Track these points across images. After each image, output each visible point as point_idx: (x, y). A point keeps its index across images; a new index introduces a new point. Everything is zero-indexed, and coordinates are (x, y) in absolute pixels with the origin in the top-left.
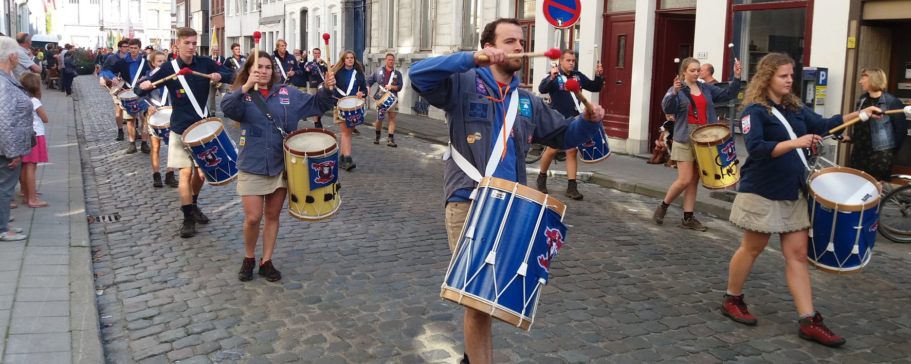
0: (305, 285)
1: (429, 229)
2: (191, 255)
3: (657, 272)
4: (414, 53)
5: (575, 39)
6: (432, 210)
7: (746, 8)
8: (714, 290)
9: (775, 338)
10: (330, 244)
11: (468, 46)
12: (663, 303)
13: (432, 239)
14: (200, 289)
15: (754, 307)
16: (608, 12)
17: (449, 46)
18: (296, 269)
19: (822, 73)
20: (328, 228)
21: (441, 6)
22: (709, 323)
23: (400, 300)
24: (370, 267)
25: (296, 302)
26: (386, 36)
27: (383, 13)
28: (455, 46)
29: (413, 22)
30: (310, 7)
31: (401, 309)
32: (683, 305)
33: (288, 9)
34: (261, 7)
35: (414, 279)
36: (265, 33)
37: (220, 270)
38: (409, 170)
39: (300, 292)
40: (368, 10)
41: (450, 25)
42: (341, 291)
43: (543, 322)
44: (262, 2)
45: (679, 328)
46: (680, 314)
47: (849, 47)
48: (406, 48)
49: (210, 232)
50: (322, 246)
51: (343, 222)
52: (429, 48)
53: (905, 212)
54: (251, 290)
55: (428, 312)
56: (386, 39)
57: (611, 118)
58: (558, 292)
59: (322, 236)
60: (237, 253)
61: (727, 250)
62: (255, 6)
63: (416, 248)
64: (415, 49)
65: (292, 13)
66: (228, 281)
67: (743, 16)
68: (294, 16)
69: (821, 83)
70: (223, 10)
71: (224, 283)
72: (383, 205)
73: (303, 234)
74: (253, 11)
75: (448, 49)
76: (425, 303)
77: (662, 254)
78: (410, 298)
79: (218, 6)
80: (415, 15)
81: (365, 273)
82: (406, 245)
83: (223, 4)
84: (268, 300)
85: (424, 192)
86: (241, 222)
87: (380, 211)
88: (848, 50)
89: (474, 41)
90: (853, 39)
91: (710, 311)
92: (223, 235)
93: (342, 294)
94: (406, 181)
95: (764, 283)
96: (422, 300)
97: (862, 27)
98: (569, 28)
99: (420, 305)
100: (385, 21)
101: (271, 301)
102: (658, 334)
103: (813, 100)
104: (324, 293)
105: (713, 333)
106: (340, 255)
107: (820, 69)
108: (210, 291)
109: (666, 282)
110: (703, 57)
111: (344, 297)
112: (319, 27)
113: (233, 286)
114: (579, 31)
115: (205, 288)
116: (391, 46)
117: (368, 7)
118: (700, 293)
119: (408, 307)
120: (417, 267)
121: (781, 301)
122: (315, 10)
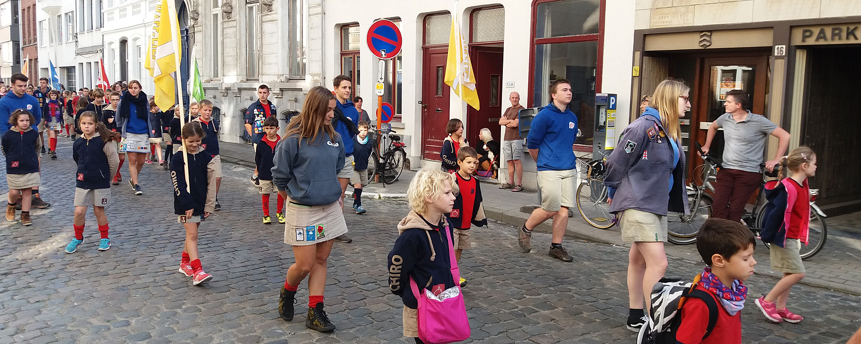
0: (133, 321)
1: (261, 257)
2: (7, 299)
3: (477, 283)
4: (240, 82)
5: (398, 69)
6: (264, 238)
7: (547, 41)
8: (527, 297)
9: (582, 337)
10: (157, 279)
11: (295, 75)
12: (484, 311)
13: (265, 267)
14: (17, 333)
15: (562, 310)
16: (427, 45)
17: (276, 75)
18: (122, 306)
19: (612, 98)
20: (155, 262)
21: (266, 36)
22: (524, 327)
23: (233, 330)
24: (201, 299)
25: (123, 339)
26: (210, 65)
27: (207, 43)
28: (283, 75)
29: (238, 52)
30: (129, 36)
31: (234, 339)
32: (502, 312)
33: (107, 39)
34: (77, 38)
35: (248, 308)
36: (82, 63)
37: (40, 312)
38: (239, 199)
39: (128, 329)
40: (191, 40)
41: (276, 55)
42: (171, 326)
43: (376, 340)
44: (78, 32)
45: (499, 333)
46: (499, 321)
47: (634, 75)
48: (231, 78)
49: (26, 272)
50: (150, 281)
51: (171, 255)
52: (256, 77)
53: (683, 218)
54: (75, 331)
55: (263, 340)
56: (210, 68)
57: (433, 143)
58: (390, 309)
59: (149, 270)
60: (58, 292)
61: (536, 259)
62: (71, 37)
63: (248, 277)
64: (240, 78)
65: (111, 43)
66: (49, 323)
67: (544, 49)
68: (113, 46)
69: (611, 107)
70: (35, 40)
71: (44, 325)
72: (213, 236)
73: (129, 270)
74: (69, 41)
75: (275, 78)
76: (260, 331)
77: (482, 266)
78: (243, 328)
79: (29, 36)
80: (240, 44)
81: (196, 306)
82: (238, 274)
83: (35, 34)
84: (94, 340)
85: (256, 220)
86: (61, 260)
87: (210, 242)
88: (633, 77)
89: (301, 70)
90: (637, 68)
91: (525, 316)
92: (41, 275)
93: (172, 328)
94: (237, 210)
95: (570, 288)
96: (256, 329)
97: (645, 57)
98: (391, 59)
99: (254, 334)
100: (209, 50)
101: (98, 341)
102: (481, 341)
103: (605, 123)
104: (153, 329)
105: (528, 337)
106: (169, 289)
107: (610, 95)
108: (29, 335)
109: (486, 292)
110: (511, 86)
111: (175, 331)
112: (140, 57)
113: (55, 327)
114: (401, 62)
115: (23, 331)
116: (216, 75)
117: (191, 37)
118: (516, 300)
119: (242, 336)
120: (250, 296)
121: (585, 302)
122: (135, 39)
